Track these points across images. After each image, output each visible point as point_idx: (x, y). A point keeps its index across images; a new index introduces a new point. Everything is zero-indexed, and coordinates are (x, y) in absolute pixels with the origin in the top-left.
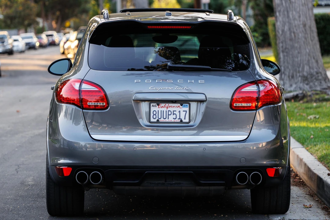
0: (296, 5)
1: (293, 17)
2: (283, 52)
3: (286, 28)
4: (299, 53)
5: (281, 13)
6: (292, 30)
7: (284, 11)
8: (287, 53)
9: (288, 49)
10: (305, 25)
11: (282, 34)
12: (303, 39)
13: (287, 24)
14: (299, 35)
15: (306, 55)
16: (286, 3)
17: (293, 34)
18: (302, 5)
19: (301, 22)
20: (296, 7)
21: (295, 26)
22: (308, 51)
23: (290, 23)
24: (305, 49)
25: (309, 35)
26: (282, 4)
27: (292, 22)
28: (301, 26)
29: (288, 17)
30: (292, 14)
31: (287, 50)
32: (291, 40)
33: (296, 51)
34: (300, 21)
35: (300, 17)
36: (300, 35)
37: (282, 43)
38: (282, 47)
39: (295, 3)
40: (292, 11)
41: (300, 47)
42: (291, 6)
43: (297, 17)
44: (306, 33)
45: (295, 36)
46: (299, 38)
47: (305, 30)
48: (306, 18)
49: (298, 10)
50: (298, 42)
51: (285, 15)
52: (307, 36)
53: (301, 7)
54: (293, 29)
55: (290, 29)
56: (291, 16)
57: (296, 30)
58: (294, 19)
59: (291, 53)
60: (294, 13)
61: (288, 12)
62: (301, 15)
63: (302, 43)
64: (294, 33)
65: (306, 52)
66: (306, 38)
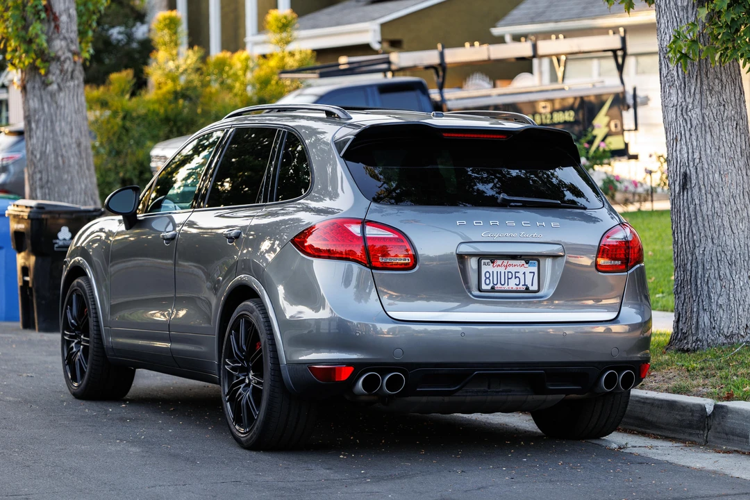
0: (67, 111)
1: (61, 130)
2: (42, 187)
3: (49, 148)
4: (69, 189)
5: (41, 125)
6: (59, 151)
7: (45, 121)
8: (49, 189)
9: (52, 182)
10: (79, 145)
11: (41, 159)
12: (77, 167)
13: (51, 142)
14: (69, 161)
15: (81, 194)
16: (49, 106)
17: (60, 158)
18: (76, 113)
19: (74, 140)
20: (66, 115)
21: (65, 146)
22: (83, 186)
23: (55, 141)
24: (80, 183)
25: (85, 161)
26: (43, 109)
27: (60, 138)
28: (74, 146)
29: (53, 130)
30: (60, 125)
31: (49, 185)
32: (57, 168)
33: (66, 187)
34: (72, 137)
35: (71, 131)
36: (72, 160)
37: (41, 172)
38: (41, 179)
39: (65, 107)
40: (60, 121)
41: (72, 179)
42: (58, 113)
43: (67, 131)
44: (81, 158)
45: (64, 162)
46: (69, 166)
47: (80, 152)
48: (81, 132)
49: (69, 119)
50: (68, 172)
51: (47, 127)
52: (81, 162)
53: (74, 115)
54: (61, 150)
55: (55, 150)
56: (58, 130)
57: (66, 152)
58: (64, 134)
59: (56, 189)
60: (63, 124)
61: (52, 122)
62: (74, 128)
63: (75, 173)
64: (62, 156)
65: (81, 188)
66: (80, 166)
